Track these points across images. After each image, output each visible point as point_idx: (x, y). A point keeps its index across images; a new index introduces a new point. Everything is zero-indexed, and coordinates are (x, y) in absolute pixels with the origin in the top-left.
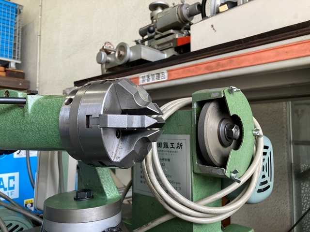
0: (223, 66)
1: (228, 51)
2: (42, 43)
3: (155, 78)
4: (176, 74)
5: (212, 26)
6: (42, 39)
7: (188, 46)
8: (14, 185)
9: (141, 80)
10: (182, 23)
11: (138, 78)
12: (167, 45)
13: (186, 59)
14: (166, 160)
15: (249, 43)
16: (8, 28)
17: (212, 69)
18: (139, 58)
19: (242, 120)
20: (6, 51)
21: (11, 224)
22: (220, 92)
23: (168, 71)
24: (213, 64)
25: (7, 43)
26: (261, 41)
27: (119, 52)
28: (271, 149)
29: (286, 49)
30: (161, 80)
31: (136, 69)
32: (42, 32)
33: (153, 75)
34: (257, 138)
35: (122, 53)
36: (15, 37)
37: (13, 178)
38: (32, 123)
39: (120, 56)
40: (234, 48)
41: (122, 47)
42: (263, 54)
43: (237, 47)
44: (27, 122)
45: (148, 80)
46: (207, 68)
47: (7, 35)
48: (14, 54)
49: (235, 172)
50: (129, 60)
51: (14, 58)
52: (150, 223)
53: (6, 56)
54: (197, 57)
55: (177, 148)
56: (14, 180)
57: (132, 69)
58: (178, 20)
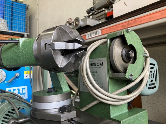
1: (133, 16)
2: (39, 23)
3: (95, 34)
4: (105, 31)
5: (125, 3)
7: (112, 16)
8: (25, 92)
9: (87, 36)
10: (109, 4)
11: (85, 35)
12: (101, 17)
13: (110, 23)
14: (95, 72)
15: (145, 9)
16: (22, 17)
17: (125, 27)
18: (86, 25)
19: (136, 48)
20: (22, 29)
21: (20, 108)
22: (121, 32)
23: (101, 30)
24: (125, 24)
25: (22, 25)
26: (152, 8)
27: (75, 23)
28: (156, 65)
30: (98, 35)
31: (84, 30)
32: (39, 18)
33: (93, 33)
34: (146, 58)
35: (77, 23)
36: (26, 21)
37: (24, 89)
38: (22, 52)
39: (76, 25)
40: (137, 13)
41: (77, 20)
42: (153, 15)
43: (139, 13)
44: (20, 52)
45: (91, 36)
46: (122, 26)
47: (22, 21)
48: (26, 30)
49: (131, 75)
50: (81, 26)
51: (26, 32)
52: (87, 106)
53: (22, 32)
54: (117, 21)
55: (100, 65)
56: (25, 90)
57: (82, 31)
58: (107, 3)
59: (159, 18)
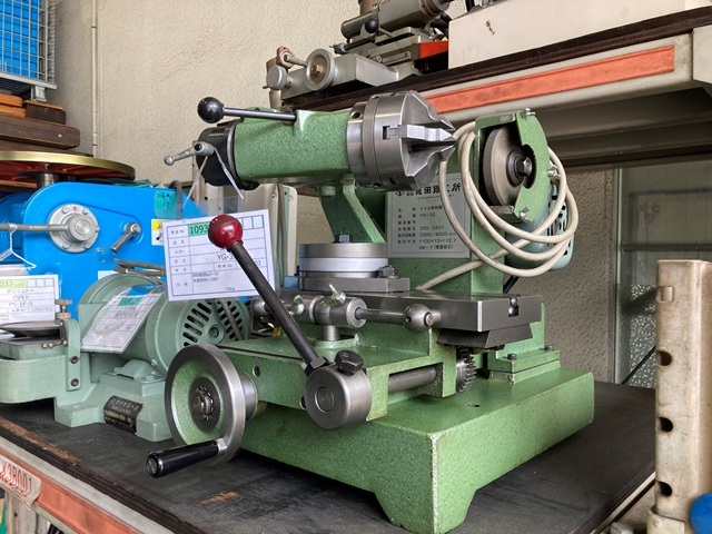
0: (505, 95)
1: (514, 68)
2: (100, 44)
5: (488, 24)
6: (101, 36)
7: (444, 56)
10: (429, 14)
12: (401, 57)
15: (549, 55)
16: (26, 9)
17: (486, 99)
18: (352, 79)
20: (25, 61)
22: (512, 116)
24: (489, 90)
25: (25, 44)
26: (570, 52)
27: (314, 67)
29: (605, 66)
31: (347, 98)
32: (101, 19)
35: (320, 68)
36: (42, 28)
38: (307, 141)
39: (315, 75)
40: (524, 63)
41: (320, 57)
42: (569, 74)
43: (529, 62)
46: (479, 97)
47: (25, 26)
48: (42, 70)
49: (526, 211)
50: (331, 83)
51: (41, 77)
53: (25, 73)
54: (461, 77)
55: (452, 190)
57: (340, 100)
58: (421, 8)
59: (585, 84)
